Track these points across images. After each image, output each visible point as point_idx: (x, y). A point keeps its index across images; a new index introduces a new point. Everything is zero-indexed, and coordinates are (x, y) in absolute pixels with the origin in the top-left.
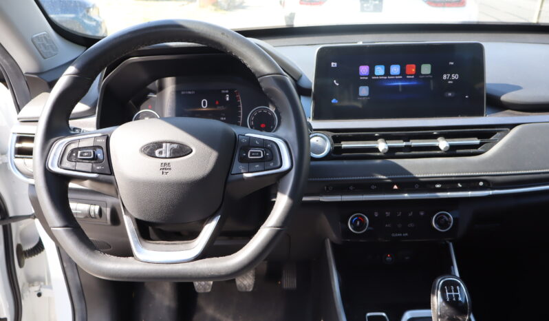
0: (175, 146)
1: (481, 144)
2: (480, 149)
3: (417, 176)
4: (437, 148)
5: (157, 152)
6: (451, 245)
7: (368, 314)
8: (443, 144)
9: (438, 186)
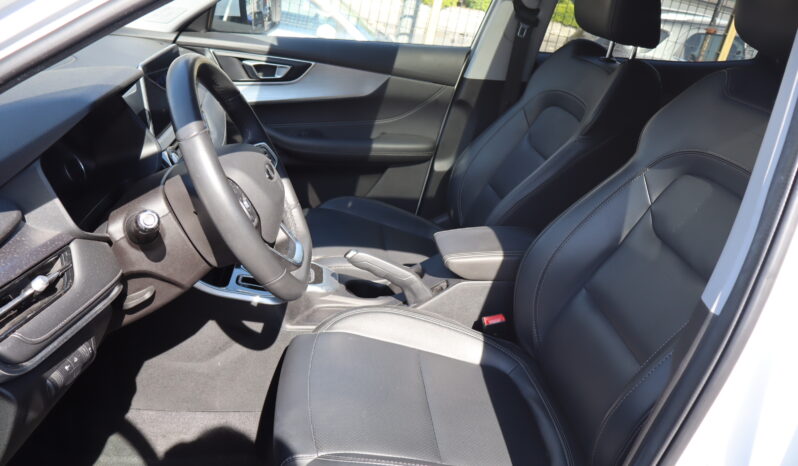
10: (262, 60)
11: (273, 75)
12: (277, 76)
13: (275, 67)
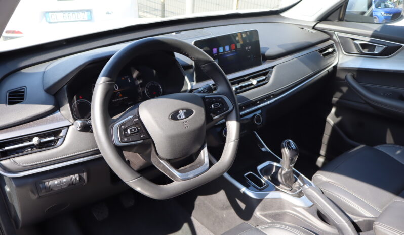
0: (185, 111)
1: (266, 78)
2: (266, 81)
3: (251, 99)
4: (251, 84)
5: (178, 117)
6: (255, 132)
7: (245, 175)
8: (254, 82)
9: (258, 102)
10: (366, 40)
11: (374, 51)
12: (376, 52)
13: (375, 46)
